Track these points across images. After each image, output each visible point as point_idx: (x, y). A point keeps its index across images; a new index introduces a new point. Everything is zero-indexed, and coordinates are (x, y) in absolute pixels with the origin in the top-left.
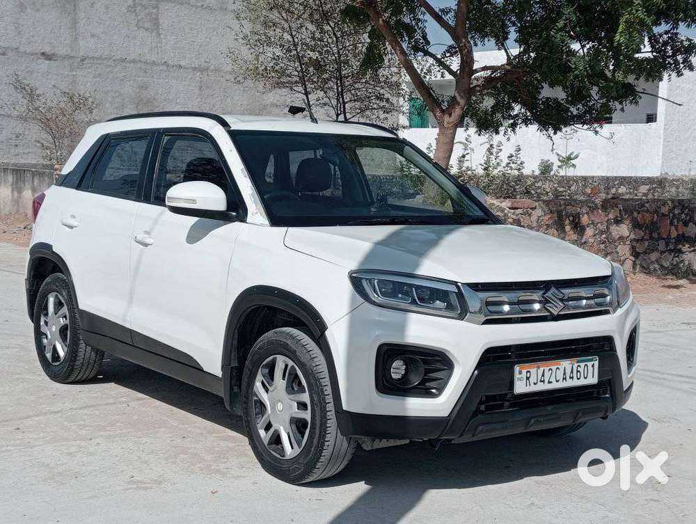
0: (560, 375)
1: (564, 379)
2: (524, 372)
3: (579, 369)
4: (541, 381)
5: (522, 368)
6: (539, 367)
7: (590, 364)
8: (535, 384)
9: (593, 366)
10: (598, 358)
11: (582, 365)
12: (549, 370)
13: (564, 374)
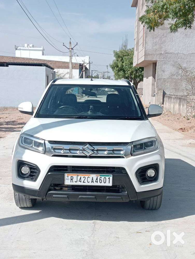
0: (90, 180)
1: (92, 182)
2: (70, 177)
3: (101, 179)
4: (79, 181)
5: (69, 175)
6: (78, 176)
7: (107, 178)
8: (75, 182)
9: (109, 178)
10: (112, 176)
11: (103, 177)
12: (84, 177)
13: (92, 180)
